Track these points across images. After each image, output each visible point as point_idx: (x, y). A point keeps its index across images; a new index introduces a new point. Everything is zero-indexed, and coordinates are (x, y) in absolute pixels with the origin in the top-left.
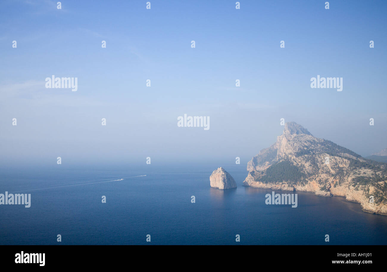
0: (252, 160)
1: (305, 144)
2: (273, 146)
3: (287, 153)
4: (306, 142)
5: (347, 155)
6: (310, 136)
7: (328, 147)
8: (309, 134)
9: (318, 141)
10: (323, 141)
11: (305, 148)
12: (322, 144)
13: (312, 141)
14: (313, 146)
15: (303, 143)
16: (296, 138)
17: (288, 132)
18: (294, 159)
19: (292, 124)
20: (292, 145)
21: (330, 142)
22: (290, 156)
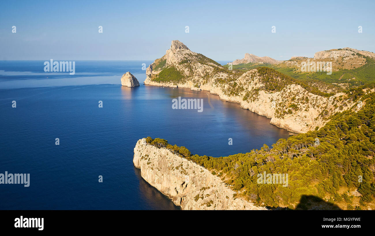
0: (149, 67)
1: (185, 56)
2: (163, 57)
3: (173, 62)
4: (185, 55)
5: (212, 64)
6: (188, 51)
7: (200, 58)
8: (187, 49)
9: (193, 54)
10: (196, 54)
11: (185, 59)
12: (196, 56)
13: (189, 54)
14: (190, 57)
15: (184, 55)
16: (179, 51)
17: (174, 47)
18: (177, 66)
19: (177, 42)
20: (177, 56)
21: (201, 55)
22: (175, 64)
